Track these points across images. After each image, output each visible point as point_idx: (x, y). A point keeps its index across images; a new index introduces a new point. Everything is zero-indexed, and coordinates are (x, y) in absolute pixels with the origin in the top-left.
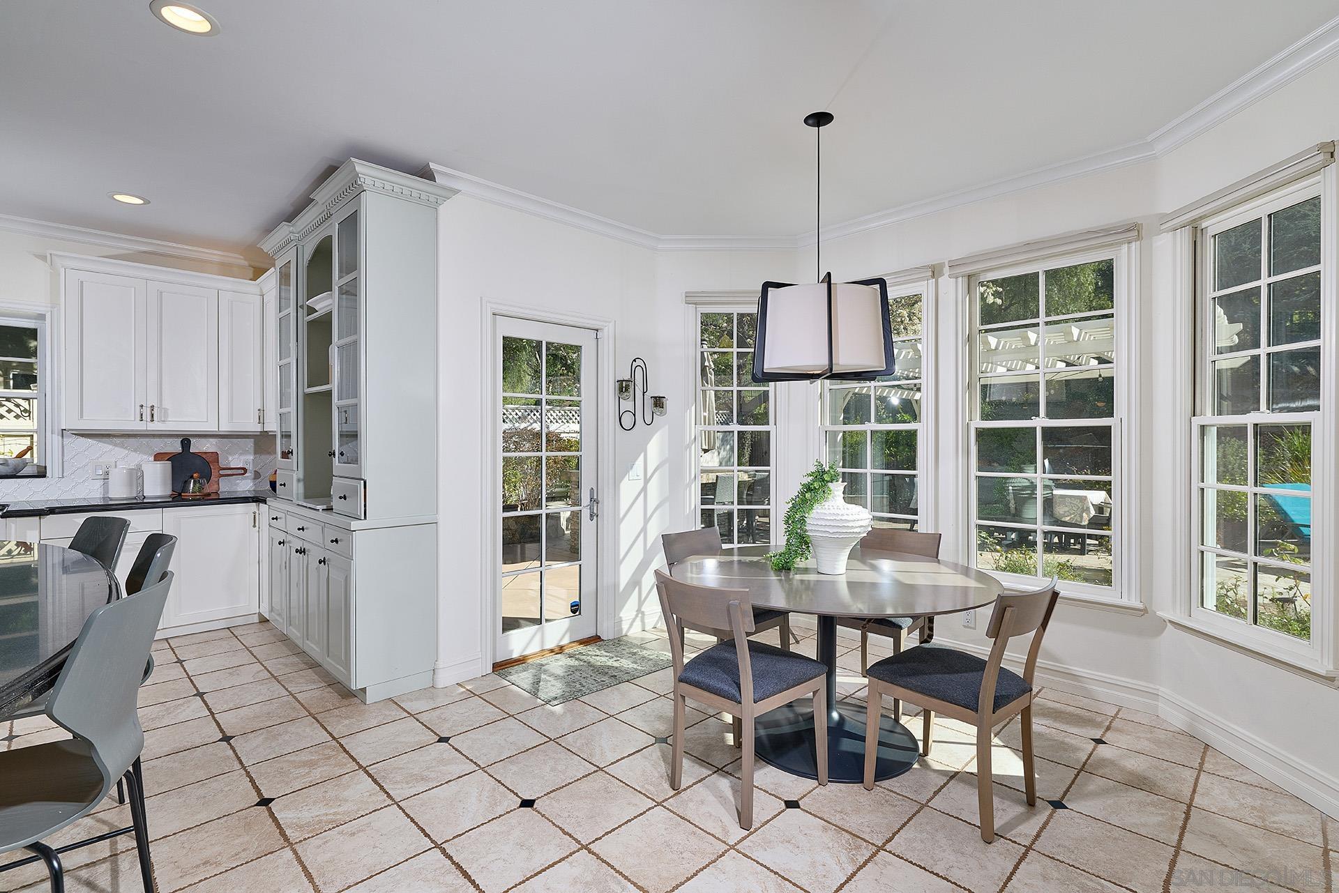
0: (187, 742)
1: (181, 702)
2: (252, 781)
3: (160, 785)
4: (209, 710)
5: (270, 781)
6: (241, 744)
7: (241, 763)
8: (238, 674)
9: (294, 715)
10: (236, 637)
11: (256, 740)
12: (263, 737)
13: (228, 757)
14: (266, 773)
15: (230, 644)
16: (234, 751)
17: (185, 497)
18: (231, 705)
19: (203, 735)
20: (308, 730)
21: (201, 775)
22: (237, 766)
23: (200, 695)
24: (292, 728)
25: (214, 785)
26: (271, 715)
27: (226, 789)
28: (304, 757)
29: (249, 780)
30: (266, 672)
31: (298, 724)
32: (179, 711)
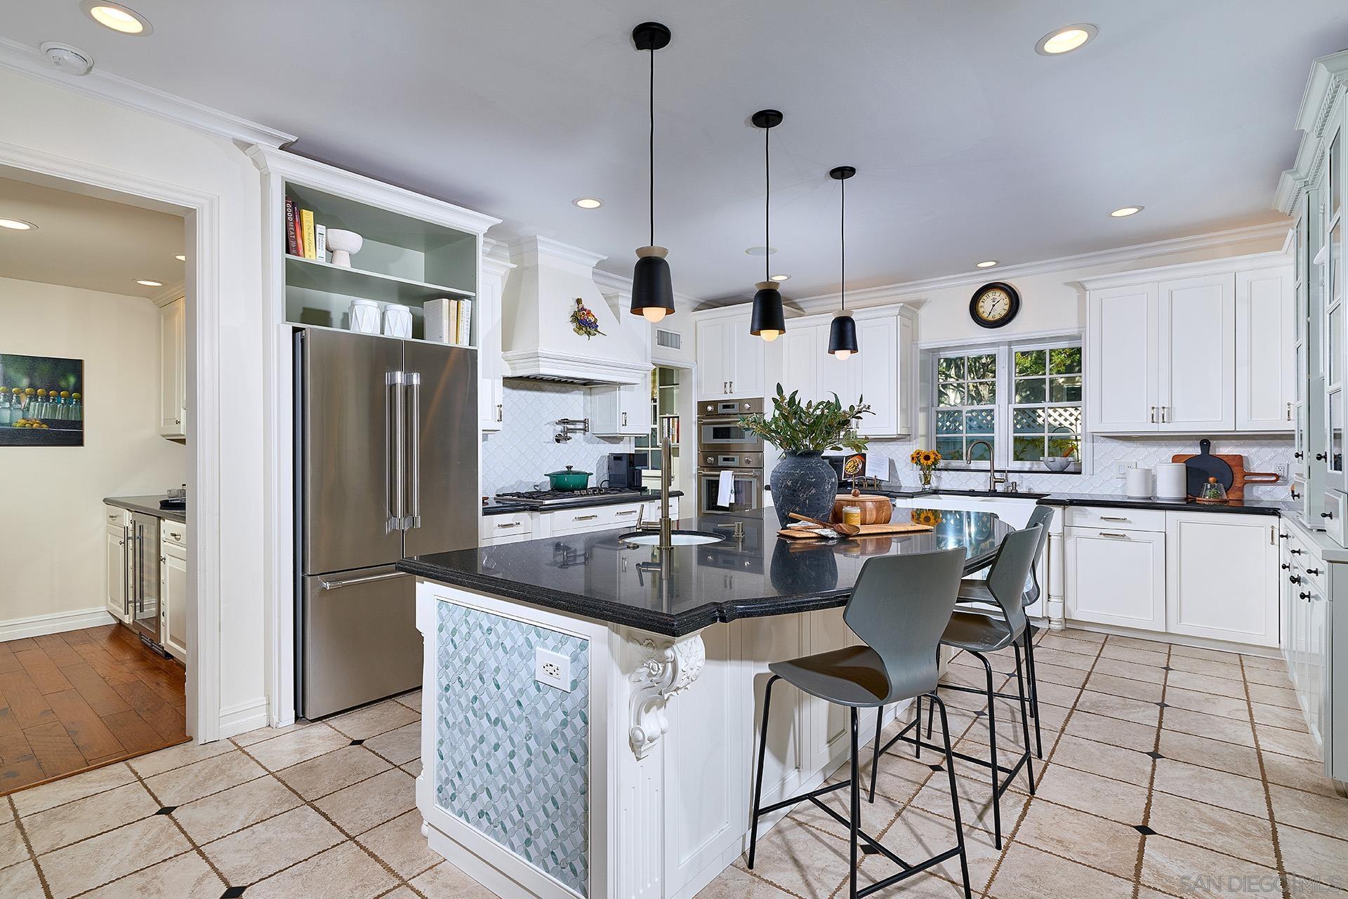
0: (1120, 740)
1: (1141, 703)
2: (1149, 805)
3: (1074, 760)
4: (1160, 722)
5: (1166, 816)
6: (1164, 767)
7: (1151, 783)
8: (1214, 703)
9: (1243, 770)
10: (1242, 667)
11: (1181, 771)
12: (1192, 773)
13: (1144, 773)
14: (1166, 806)
15: (1230, 671)
16: (1154, 770)
17: (1200, 502)
18: (1183, 729)
19: (1138, 741)
20: (1246, 793)
21: (1110, 772)
22: (1146, 783)
23: (1163, 705)
24: (1230, 781)
25: (1115, 787)
26: (1217, 757)
27: (1121, 797)
28: (1221, 817)
29: (1146, 801)
30: (1247, 713)
31: (1239, 781)
32: (1133, 711)
